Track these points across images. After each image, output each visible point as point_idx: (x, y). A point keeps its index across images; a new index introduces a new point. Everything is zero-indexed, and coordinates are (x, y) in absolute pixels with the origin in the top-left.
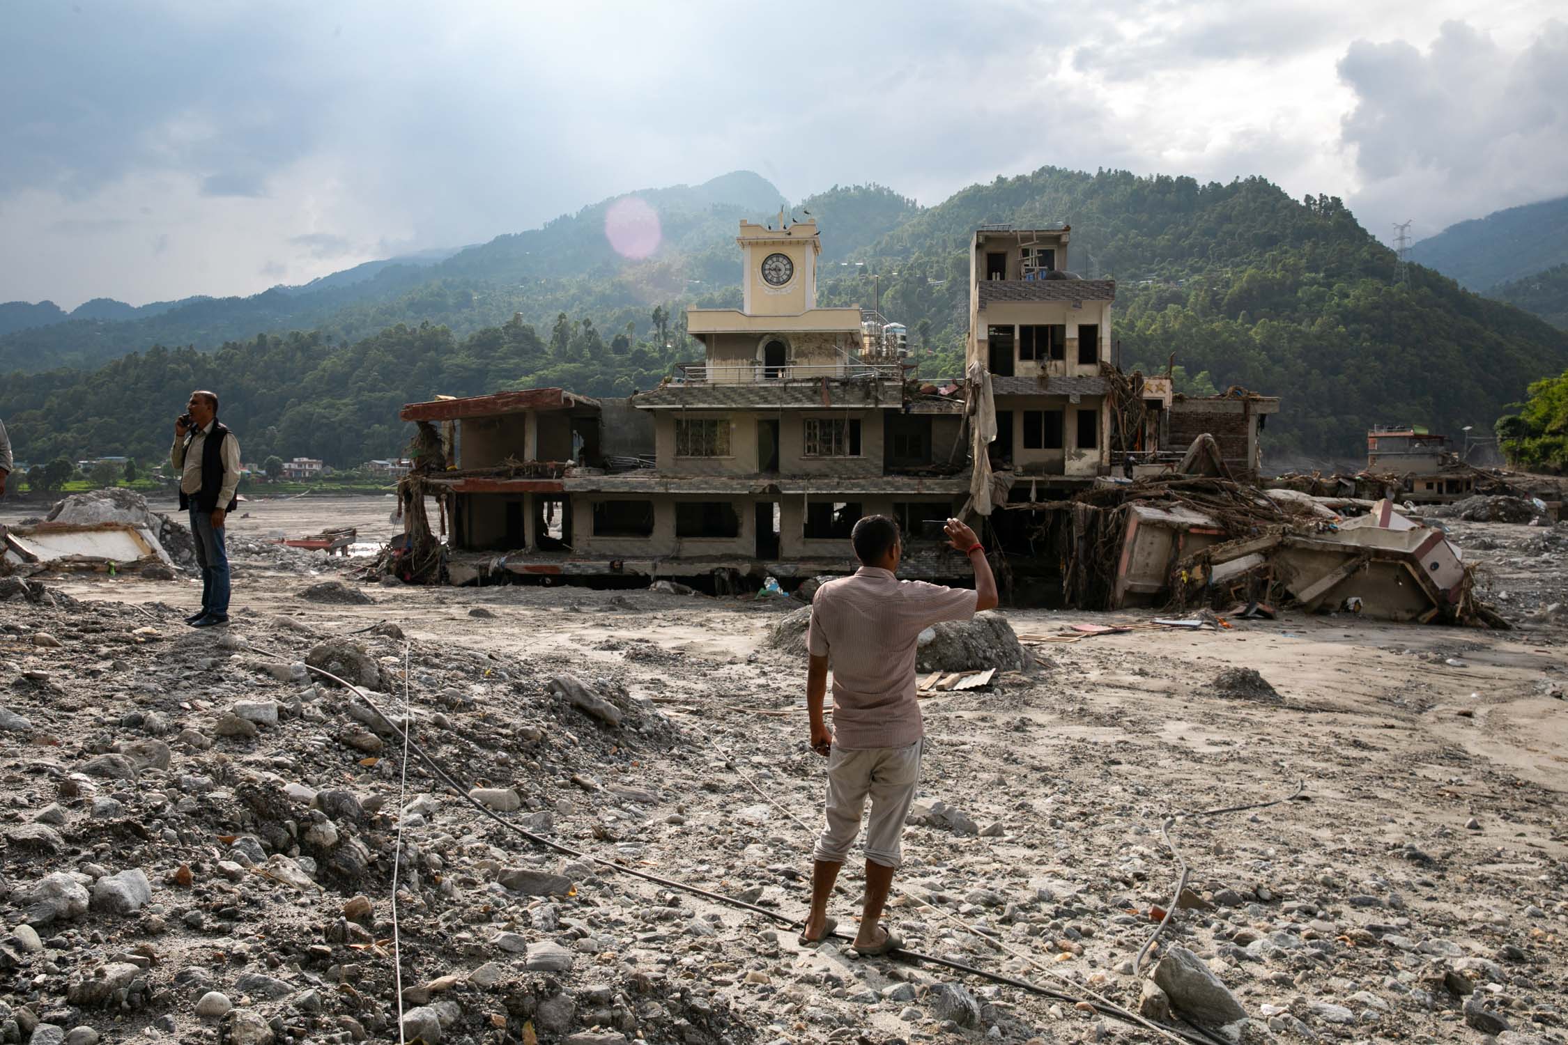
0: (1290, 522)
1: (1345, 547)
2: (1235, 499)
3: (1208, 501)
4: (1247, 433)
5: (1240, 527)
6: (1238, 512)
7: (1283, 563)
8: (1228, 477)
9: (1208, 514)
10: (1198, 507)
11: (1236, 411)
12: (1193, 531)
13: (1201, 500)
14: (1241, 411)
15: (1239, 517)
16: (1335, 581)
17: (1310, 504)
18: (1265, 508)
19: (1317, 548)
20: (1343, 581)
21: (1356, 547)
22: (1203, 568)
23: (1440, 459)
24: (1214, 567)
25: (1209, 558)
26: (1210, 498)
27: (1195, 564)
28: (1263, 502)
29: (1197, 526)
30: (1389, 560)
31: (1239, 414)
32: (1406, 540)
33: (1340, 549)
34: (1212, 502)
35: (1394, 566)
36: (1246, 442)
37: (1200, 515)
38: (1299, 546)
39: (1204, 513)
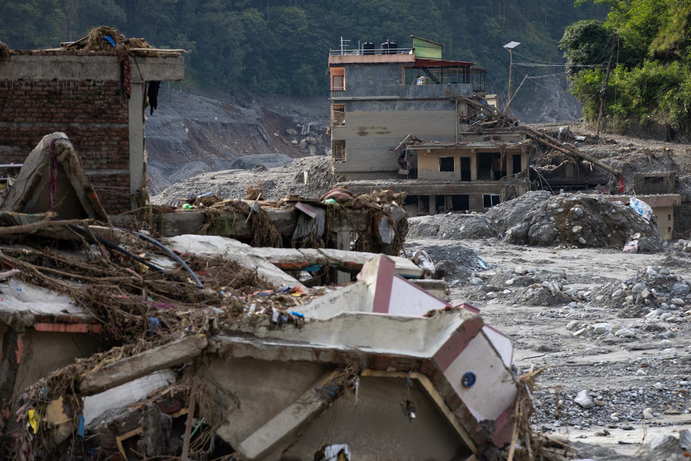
0: (217, 303)
1: (317, 352)
2: (115, 258)
3: (64, 266)
4: (125, 120)
5: (128, 316)
6: (122, 285)
7: (211, 388)
8: (100, 218)
9: (68, 292)
10: (48, 279)
11: (105, 78)
12: (42, 327)
13: (53, 263)
14: (114, 76)
15: (125, 296)
16: (303, 416)
17: (250, 264)
18: (170, 277)
19: (271, 356)
20: (316, 415)
21: (336, 352)
22: (66, 402)
23: (463, 108)
24: (88, 401)
25: (77, 383)
26: (69, 258)
27: (51, 396)
28: (164, 264)
29: (50, 318)
30: (392, 373)
31: (110, 83)
32: (421, 335)
33: (309, 357)
34: (73, 268)
35: (402, 383)
36: (125, 136)
37: (53, 296)
38: (238, 354)
39: (61, 291)
